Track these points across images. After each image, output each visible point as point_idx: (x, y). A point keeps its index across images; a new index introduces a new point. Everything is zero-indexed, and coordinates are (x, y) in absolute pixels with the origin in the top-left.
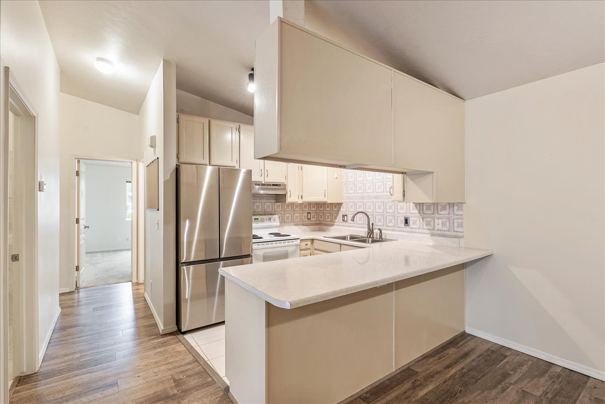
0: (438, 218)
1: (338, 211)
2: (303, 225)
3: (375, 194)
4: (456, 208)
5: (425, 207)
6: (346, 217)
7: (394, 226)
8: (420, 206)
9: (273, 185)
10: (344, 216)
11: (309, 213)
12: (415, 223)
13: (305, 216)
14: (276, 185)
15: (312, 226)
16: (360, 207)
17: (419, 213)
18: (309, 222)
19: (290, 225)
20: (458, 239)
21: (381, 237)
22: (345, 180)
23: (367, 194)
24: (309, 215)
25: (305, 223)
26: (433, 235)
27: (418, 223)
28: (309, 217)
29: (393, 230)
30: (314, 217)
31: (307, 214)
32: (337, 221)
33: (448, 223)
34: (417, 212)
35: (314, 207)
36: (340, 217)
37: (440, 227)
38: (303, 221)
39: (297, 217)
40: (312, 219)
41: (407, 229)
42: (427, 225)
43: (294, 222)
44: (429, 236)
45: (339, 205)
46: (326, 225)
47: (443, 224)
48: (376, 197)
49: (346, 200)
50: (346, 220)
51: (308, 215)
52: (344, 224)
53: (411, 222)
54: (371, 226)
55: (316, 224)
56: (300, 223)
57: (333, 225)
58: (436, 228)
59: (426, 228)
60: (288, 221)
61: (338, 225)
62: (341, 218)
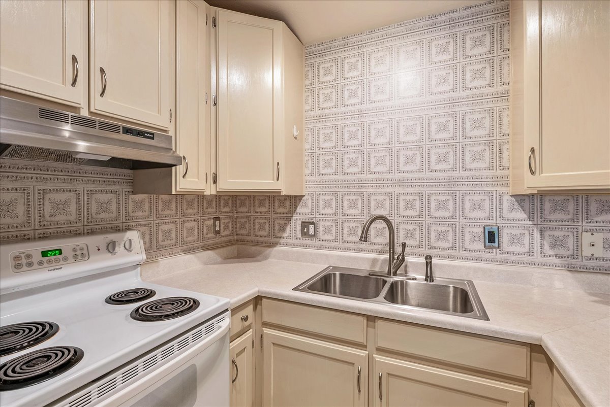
1: (289, 213)
2: (206, 248)
6: (311, 227)
7: (453, 249)
10: (305, 225)
11: (217, 219)
12: (516, 240)
13: (208, 227)
17: (531, 219)
18: (218, 240)
19: (174, 254)
22: (307, 146)
24: (217, 223)
25: (209, 242)
26: (572, 269)
27: (527, 240)
28: (218, 228)
29: (451, 257)
30: (226, 228)
31: (212, 222)
32: (286, 235)
36: (295, 226)
38: (204, 239)
39: (190, 231)
40: (223, 233)
41: (494, 254)
42: (553, 247)
43: (184, 243)
45: (295, 200)
46: (257, 243)
47: (607, 245)
48: (401, 183)
49: (311, 190)
50: (311, 231)
51: (215, 225)
52: (308, 242)
53: (504, 239)
55: (230, 243)
56: (197, 244)
57: (274, 245)
59: (551, 252)
60: (167, 242)
61: (288, 245)
62: (299, 228)
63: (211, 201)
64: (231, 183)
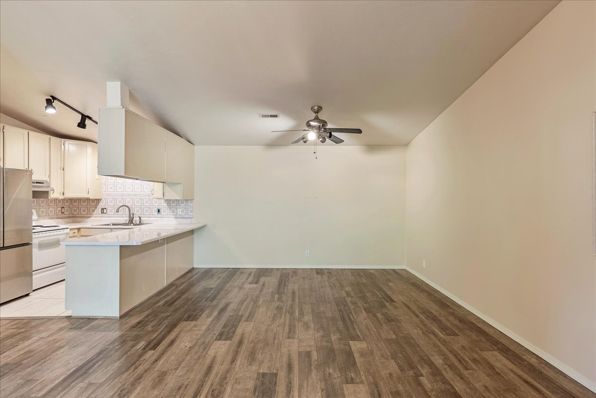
0: (179, 208)
1: (96, 205)
2: (58, 218)
3: (134, 193)
4: (189, 202)
5: (171, 202)
6: (105, 210)
7: (150, 215)
8: (168, 202)
9: (37, 183)
10: (103, 209)
11: (63, 207)
12: (165, 211)
13: (59, 211)
14: (39, 183)
15: (66, 219)
16: (120, 202)
17: (168, 205)
18: (63, 215)
19: (46, 219)
20: (190, 219)
21: (140, 222)
22: (104, 181)
23: (126, 193)
24: (63, 209)
25: (60, 216)
26: (176, 218)
27: (167, 211)
28: (63, 211)
29: (149, 217)
30: (67, 211)
31: (60, 209)
32: (94, 213)
33: (185, 211)
34: (166, 205)
35: (67, 202)
36: (99, 210)
37: (180, 213)
38: (57, 215)
39: (51, 211)
40: (65, 213)
41: (160, 216)
42: (172, 212)
43: (49, 216)
44: (174, 219)
45: (98, 201)
46: (82, 217)
47: (182, 211)
48: (135, 195)
49: (105, 197)
50: (105, 212)
51: (62, 210)
52: (104, 215)
53: (162, 211)
54: (132, 216)
55: (69, 217)
56: (54, 217)
57: (90, 217)
58: (178, 214)
59: (171, 214)
60: (42, 215)
61: (95, 217)
62: (100, 211)
63: (60, 201)
64: (69, 195)
